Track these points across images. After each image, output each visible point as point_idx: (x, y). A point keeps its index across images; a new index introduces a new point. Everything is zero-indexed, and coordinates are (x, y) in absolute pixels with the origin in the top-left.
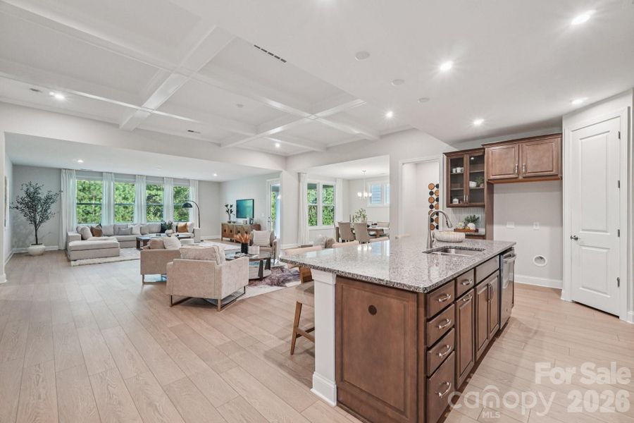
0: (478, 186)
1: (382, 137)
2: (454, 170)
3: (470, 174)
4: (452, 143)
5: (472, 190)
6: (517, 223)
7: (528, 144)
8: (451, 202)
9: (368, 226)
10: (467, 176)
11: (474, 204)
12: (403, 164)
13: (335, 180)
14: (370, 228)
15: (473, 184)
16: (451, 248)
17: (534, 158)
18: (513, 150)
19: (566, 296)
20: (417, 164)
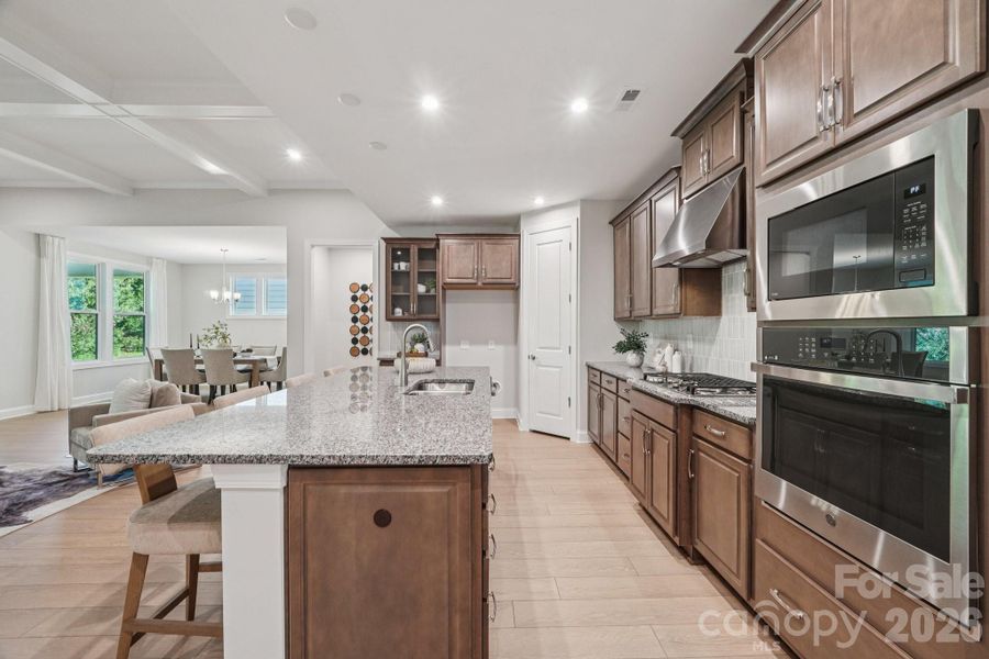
0: (428, 291)
1: (272, 192)
2: (396, 265)
3: (419, 273)
4: (394, 225)
5: (421, 297)
6: (473, 342)
7: (489, 241)
8: (393, 313)
9: (235, 355)
10: (414, 276)
11: (424, 316)
12: (313, 246)
13: (149, 260)
14: (239, 357)
15: (422, 289)
16: (426, 382)
17: (494, 261)
18: (473, 248)
19: (524, 426)
20: (331, 250)
